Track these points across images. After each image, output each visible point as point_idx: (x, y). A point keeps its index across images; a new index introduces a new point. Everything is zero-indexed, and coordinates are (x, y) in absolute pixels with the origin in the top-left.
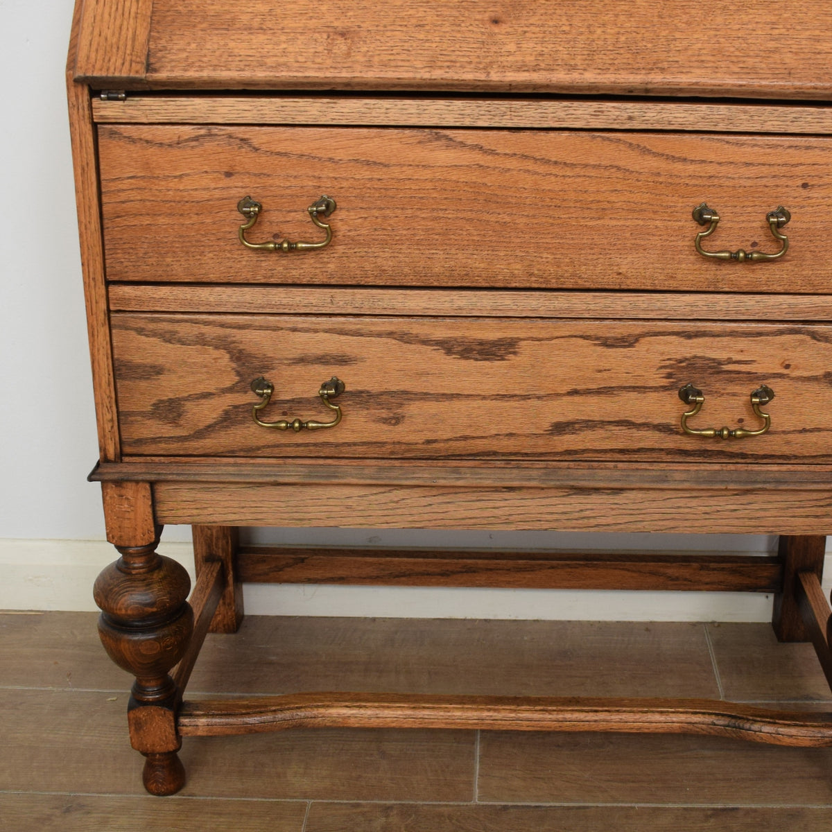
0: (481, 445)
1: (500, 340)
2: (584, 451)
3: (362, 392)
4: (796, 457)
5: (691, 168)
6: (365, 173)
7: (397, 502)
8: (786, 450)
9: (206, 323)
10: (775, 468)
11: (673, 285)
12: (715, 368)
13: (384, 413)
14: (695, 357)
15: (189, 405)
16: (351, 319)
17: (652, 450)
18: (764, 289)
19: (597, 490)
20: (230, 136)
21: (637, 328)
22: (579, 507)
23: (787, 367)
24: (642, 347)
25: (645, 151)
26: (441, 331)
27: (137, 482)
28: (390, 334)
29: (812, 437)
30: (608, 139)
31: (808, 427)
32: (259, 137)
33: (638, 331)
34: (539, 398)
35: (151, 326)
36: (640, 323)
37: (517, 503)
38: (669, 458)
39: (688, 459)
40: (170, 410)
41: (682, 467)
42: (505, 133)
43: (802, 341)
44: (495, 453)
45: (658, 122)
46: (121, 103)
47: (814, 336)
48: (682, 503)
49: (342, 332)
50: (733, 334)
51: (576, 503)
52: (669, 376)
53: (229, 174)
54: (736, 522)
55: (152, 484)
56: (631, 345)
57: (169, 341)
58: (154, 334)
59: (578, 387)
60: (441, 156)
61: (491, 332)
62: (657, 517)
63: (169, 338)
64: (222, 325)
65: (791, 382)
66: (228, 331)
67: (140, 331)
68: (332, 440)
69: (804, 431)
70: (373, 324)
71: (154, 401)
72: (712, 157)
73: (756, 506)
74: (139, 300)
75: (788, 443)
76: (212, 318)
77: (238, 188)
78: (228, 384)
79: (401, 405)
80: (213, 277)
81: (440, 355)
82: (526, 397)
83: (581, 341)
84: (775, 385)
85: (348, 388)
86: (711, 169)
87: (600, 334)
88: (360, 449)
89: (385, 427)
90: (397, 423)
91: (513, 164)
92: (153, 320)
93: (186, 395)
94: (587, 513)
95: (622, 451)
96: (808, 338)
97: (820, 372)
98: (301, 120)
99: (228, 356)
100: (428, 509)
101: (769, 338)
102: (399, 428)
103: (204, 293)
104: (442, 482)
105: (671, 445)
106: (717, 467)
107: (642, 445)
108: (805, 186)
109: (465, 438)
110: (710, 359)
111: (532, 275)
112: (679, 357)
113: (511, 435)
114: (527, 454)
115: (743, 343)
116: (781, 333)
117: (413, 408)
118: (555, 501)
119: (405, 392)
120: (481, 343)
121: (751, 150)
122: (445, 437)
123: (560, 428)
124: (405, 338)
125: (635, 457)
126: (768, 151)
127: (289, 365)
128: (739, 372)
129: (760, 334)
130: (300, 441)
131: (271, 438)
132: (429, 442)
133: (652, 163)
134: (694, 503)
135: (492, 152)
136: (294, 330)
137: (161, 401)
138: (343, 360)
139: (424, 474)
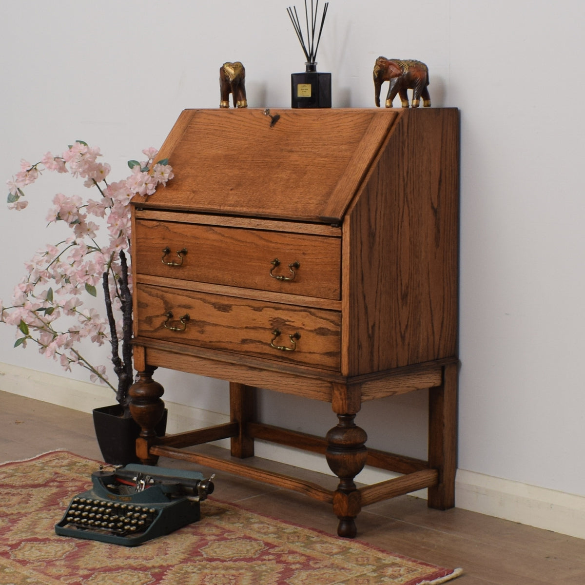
0: (223, 345)
1: (228, 304)
2: (250, 352)
3: (194, 320)
4: (309, 364)
5: (273, 245)
6: (194, 241)
7: (204, 365)
8: (306, 360)
9: (158, 290)
10: (303, 367)
11: (269, 288)
12: (283, 322)
13: (199, 329)
14: (278, 318)
15: (154, 319)
16: (192, 292)
17: (268, 354)
18: (294, 292)
19: (255, 369)
20: (164, 226)
21: (262, 304)
22: (251, 376)
23: (304, 325)
24: (264, 312)
25: (261, 238)
26: (213, 300)
27: (141, 346)
28: (201, 299)
29: (313, 356)
30: (252, 233)
31: (312, 351)
32: (171, 226)
33: (262, 305)
34: (238, 328)
35: (146, 289)
36: (264, 302)
37: (235, 371)
38: (272, 358)
39: (279, 360)
40: (149, 320)
41: (277, 362)
42: (226, 229)
43: (307, 315)
44: (227, 349)
45: (265, 227)
46: (141, 212)
47: (310, 313)
48: (279, 379)
49: (190, 297)
50: (288, 310)
51: (250, 373)
52: (272, 324)
53: (164, 239)
54: (294, 390)
55: (146, 348)
56: (261, 311)
57: (150, 295)
58: (146, 292)
59: (248, 326)
60: (211, 236)
61: (225, 302)
62: (272, 383)
63: (150, 294)
64: (162, 291)
65: (305, 331)
66: (164, 293)
67: (144, 291)
68: (187, 338)
69: (310, 353)
70: (197, 294)
71: (146, 316)
72: (278, 241)
73: (300, 384)
74: (143, 279)
75: (306, 357)
76: (160, 288)
77: (166, 244)
78: (162, 313)
79: (203, 326)
80: (159, 274)
81: (212, 308)
82: (234, 328)
83: (247, 307)
84: (301, 333)
85: (191, 318)
86: (279, 246)
87: (253, 306)
88: (194, 342)
89: (200, 335)
90: (202, 333)
91: (228, 240)
92: (147, 287)
93: (153, 315)
94: (253, 379)
95: (261, 353)
96: (308, 313)
97: (313, 329)
98: (180, 221)
99: (163, 302)
100: (211, 370)
101: (298, 313)
102: (203, 336)
103: (157, 278)
104: (211, 358)
105: (273, 353)
106: (287, 364)
107: (265, 352)
108: (304, 254)
109: (219, 342)
110: (281, 319)
111: (233, 281)
112: (274, 317)
113: (231, 342)
114: (235, 351)
115: (291, 313)
116: (301, 311)
117: (208, 328)
118: (244, 372)
119: (204, 322)
120: (223, 305)
121: (288, 239)
122: (214, 341)
123: (244, 341)
124: (204, 301)
125: (264, 356)
126: (293, 240)
127: (177, 307)
128: (290, 325)
129: (295, 311)
130: (179, 337)
131: (173, 335)
132: (211, 342)
133: (262, 242)
134: (282, 379)
135: (223, 236)
136: (178, 294)
137: (147, 317)
138: (189, 307)
139: (210, 354)
